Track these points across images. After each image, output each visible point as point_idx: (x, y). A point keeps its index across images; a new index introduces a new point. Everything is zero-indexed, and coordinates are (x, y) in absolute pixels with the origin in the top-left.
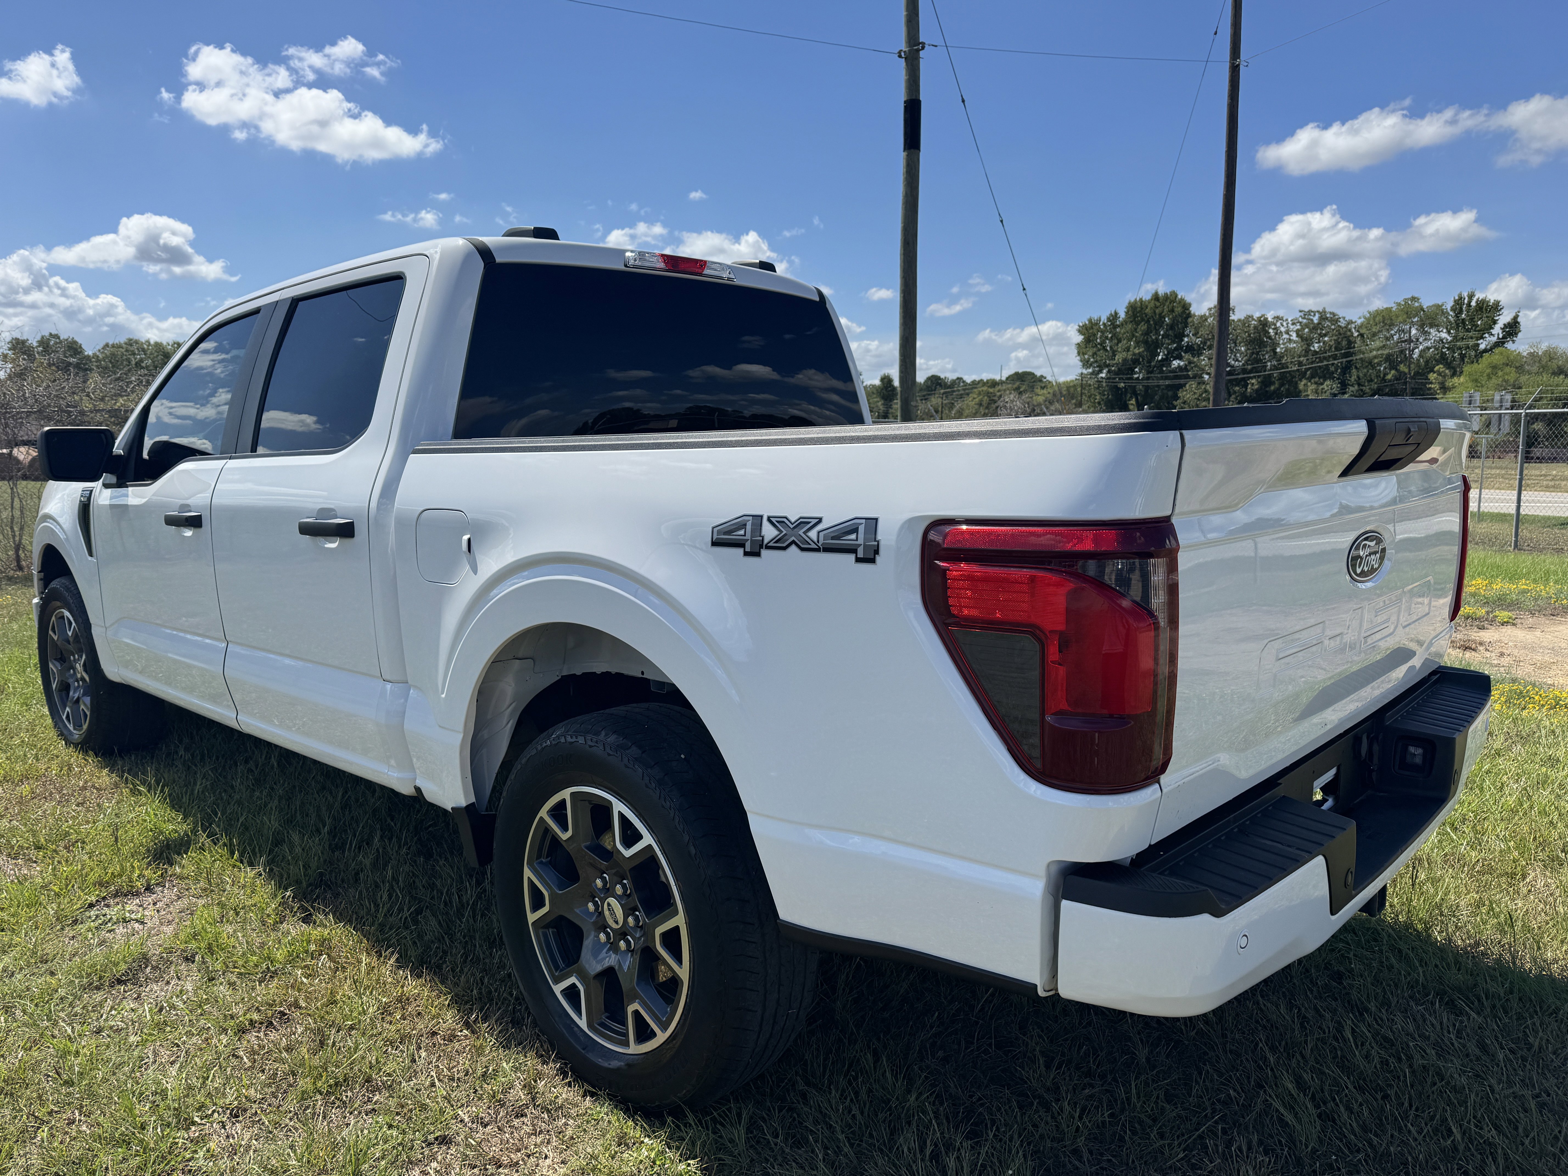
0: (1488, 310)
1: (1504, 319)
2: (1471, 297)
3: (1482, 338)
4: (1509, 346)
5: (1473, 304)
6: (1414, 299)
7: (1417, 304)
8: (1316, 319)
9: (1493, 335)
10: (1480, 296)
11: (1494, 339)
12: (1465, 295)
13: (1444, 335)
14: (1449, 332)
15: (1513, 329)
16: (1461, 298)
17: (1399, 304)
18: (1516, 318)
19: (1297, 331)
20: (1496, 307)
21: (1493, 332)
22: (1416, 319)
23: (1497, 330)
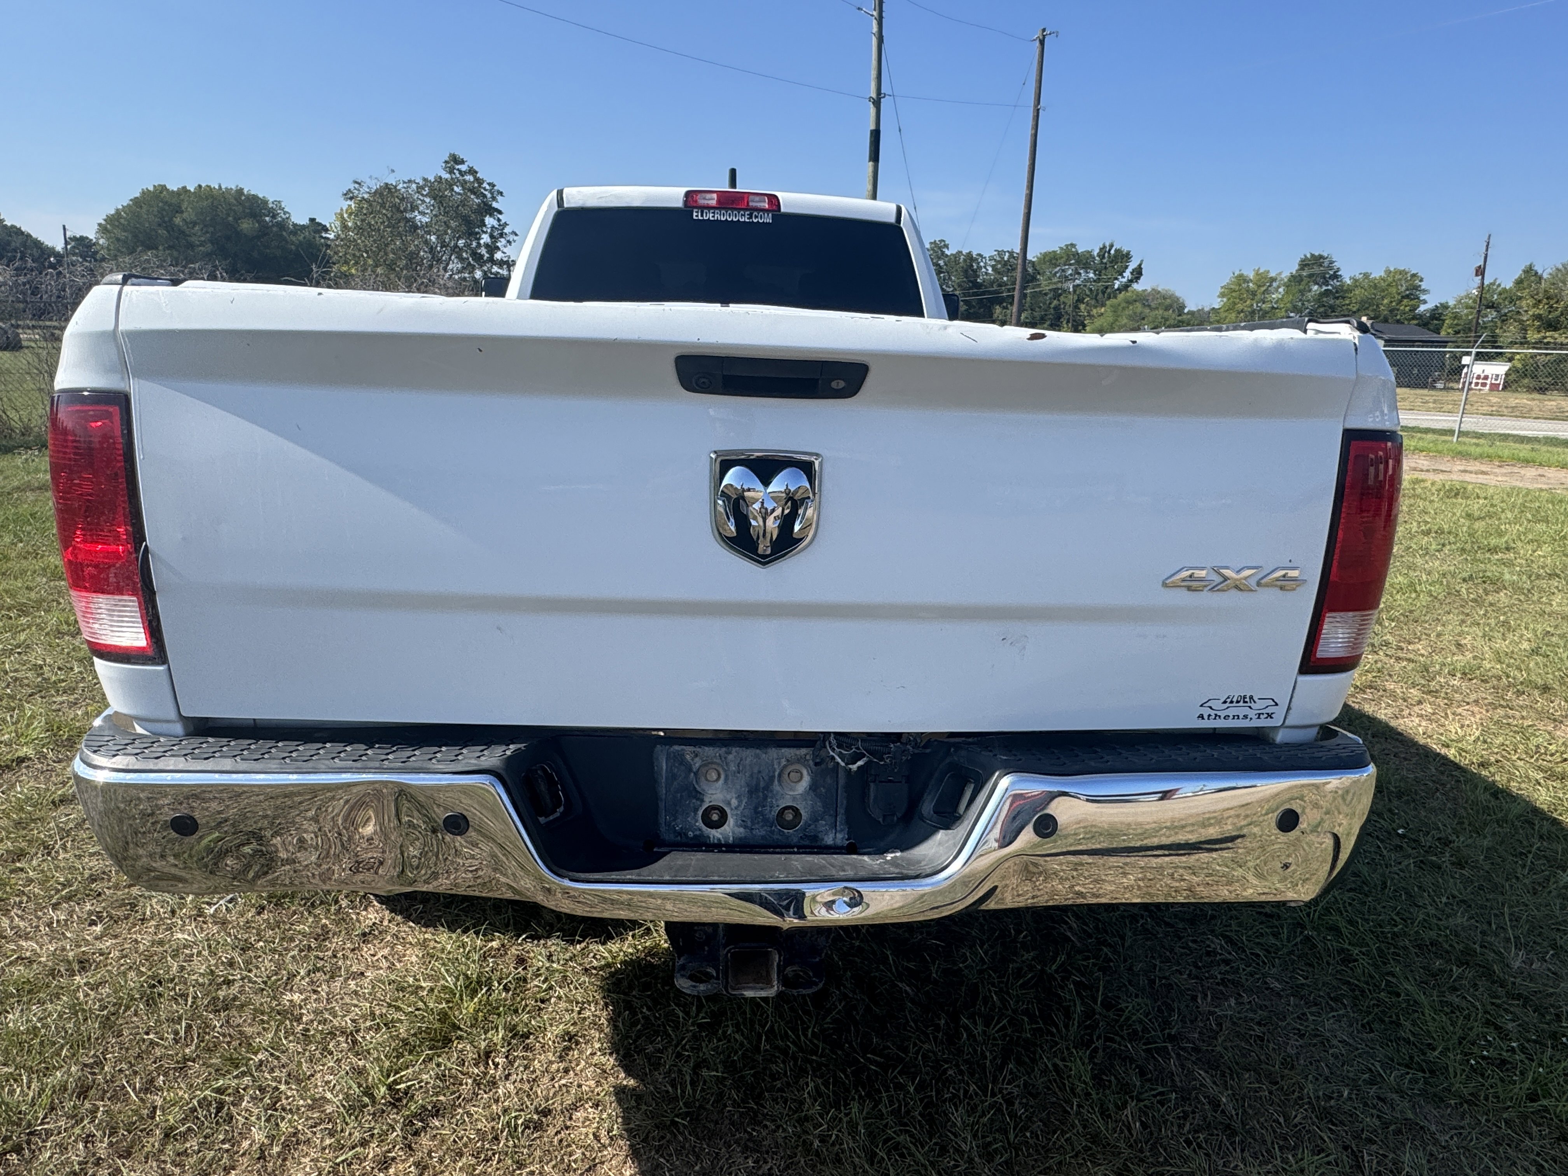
0: (1123, 257)
1: (1132, 265)
2: (1111, 246)
3: (1116, 279)
4: (1136, 287)
5: (1112, 252)
6: (1073, 245)
8: (1006, 258)
10: (1117, 246)
11: (1125, 280)
12: (1107, 245)
13: (1091, 275)
15: (1138, 273)
16: (1104, 247)
17: (1061, 248)
18: (1140, 265)
19: (993, 266)
20: (1127, 257)
23: (1127, 274)
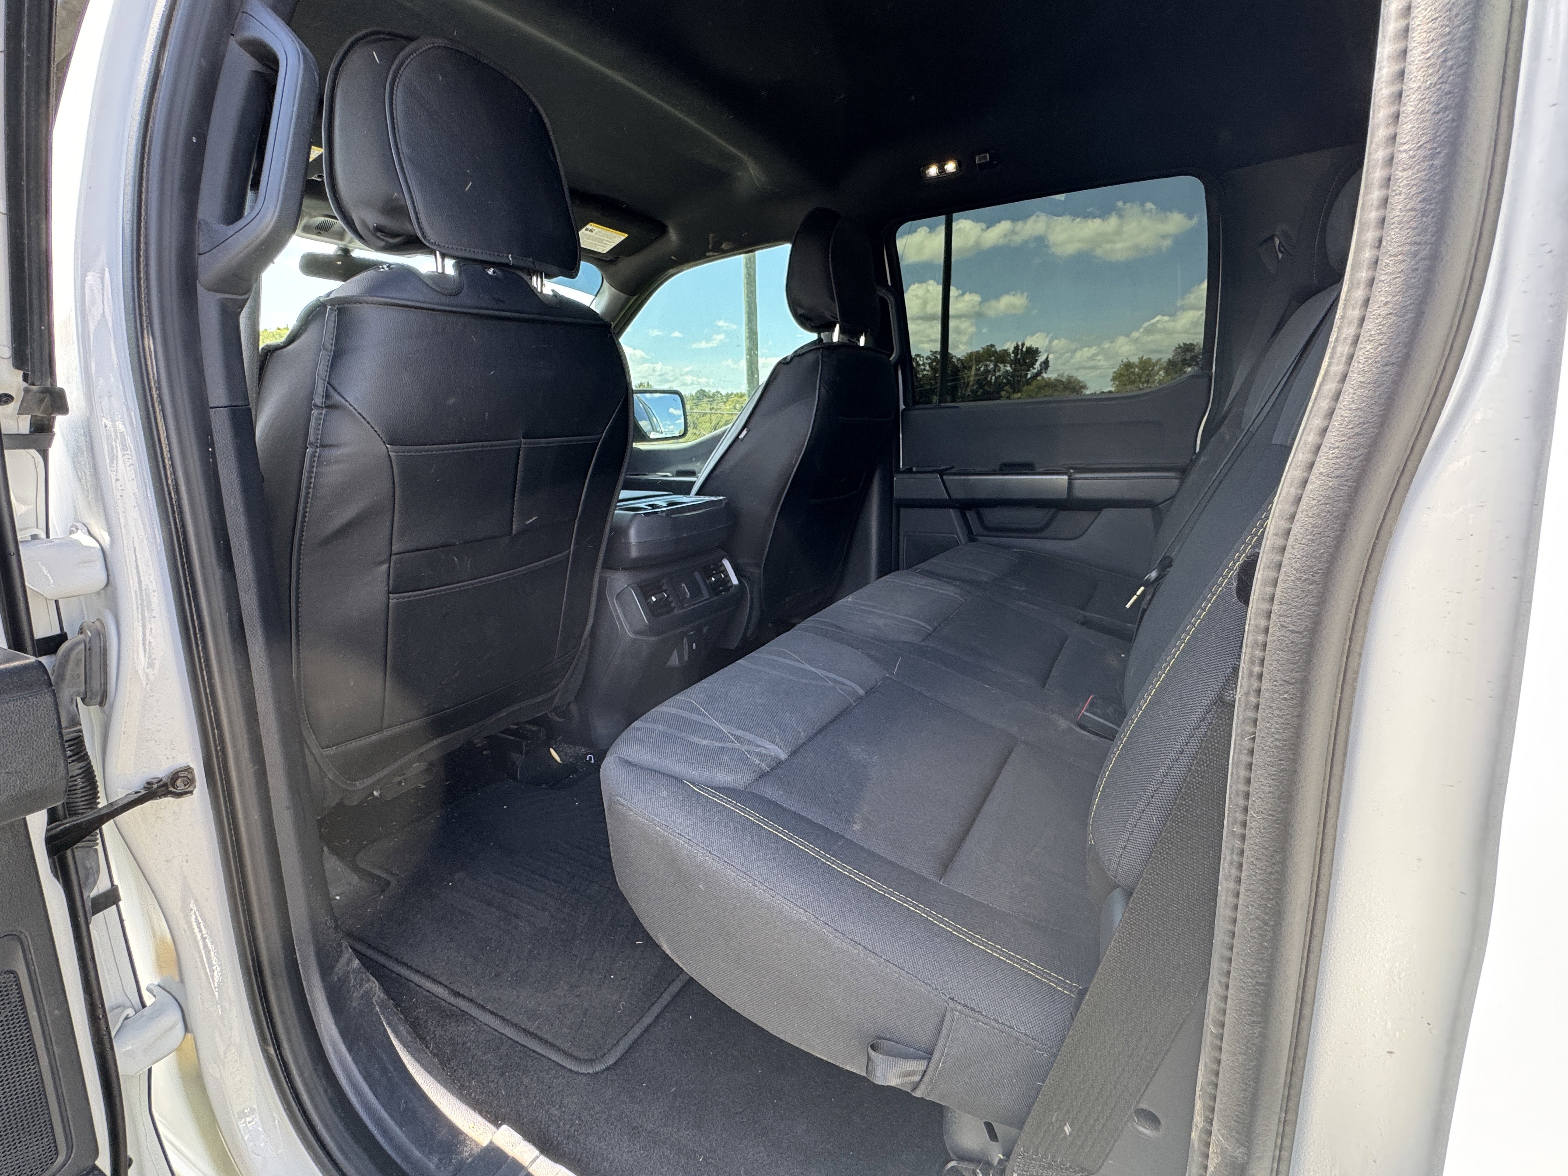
7: (993, 349)
9: (1034, 369)
14: (1011, 366)
21: (1035, 366)
22: (993, 358)
